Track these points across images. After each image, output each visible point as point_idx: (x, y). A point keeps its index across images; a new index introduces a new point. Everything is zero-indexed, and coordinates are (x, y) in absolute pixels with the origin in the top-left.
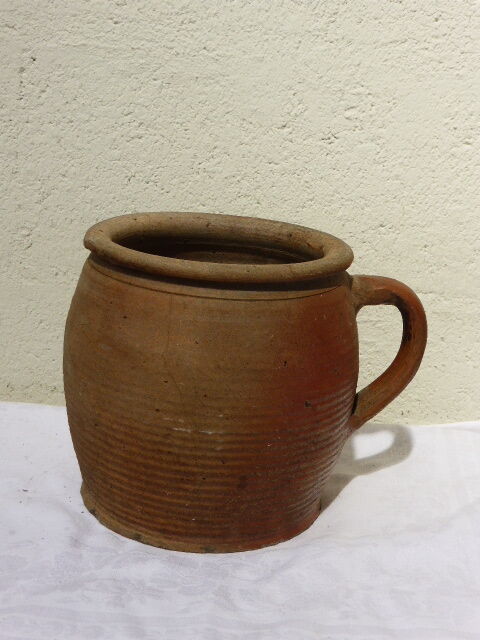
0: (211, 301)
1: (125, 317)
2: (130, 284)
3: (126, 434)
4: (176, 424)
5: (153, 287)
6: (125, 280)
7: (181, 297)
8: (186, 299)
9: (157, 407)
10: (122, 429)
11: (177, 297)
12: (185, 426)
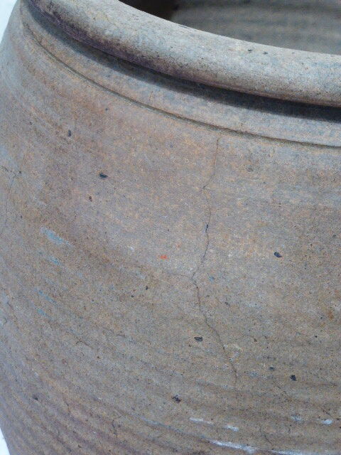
0: (318, 153)
1: (103, 176)
2: (115, 93)
3: (101, 434)
4: (219, 431)
5: (171, 108)
6: (105, 81)
7: (241, 140)
8: (253, 145)
9: (175, 392)
10: (94, 423)
11: (231, 140)
12: (240, 437)
